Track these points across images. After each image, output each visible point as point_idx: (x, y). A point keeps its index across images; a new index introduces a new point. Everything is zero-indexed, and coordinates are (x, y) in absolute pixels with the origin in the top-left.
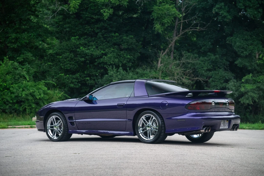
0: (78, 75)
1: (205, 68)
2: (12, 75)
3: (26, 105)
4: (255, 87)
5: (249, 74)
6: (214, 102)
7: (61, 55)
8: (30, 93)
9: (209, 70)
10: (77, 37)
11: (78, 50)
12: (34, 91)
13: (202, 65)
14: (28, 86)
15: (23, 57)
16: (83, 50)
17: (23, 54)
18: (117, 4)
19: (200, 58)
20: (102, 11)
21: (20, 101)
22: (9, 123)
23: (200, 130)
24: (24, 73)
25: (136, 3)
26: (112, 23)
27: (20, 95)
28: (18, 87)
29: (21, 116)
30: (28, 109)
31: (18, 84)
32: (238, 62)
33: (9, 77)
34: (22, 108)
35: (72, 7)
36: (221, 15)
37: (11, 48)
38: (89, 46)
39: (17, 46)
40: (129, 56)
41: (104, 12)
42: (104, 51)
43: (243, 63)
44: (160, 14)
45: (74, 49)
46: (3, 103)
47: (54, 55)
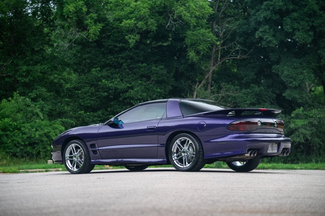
0: (100, 112)
1: (248, 102)
2: (24, 113)
3: (40, 147)
4: (306, 122)
5: (299, 108)
6: (259, 122)
7: (80, 91)
8: (45, 133)
9: (253, 104)
10: (98, 69)
11: (100, 83)
12: (49, 131)
13: (244, 99)
14: (42, 125)
15: (36, 93)
16: (106, 83)
17: (36, 89)
18: (144, 29)
19: (241, 90)
20: (126, 37)
21: (33, 142)
22: (21, 167)
23: (244, 154)
24: (38, 110)
25: (166, 27)
26: (138, 51)
27: (33, 136)
28: (30, 127)
29: (34, 160)
30: (43, 152)
31: (30, 123)
32: (287, 94)
33: (19, 115)
34: (36, 151)
35: (92, 33)
36: (265, 40)
37: (22, 82)
38: (112, 79)
39: (29, 80)
40: (159, 90)
41: (130, 38)
42: (130, 84)
43: (292, 95)
44: (194, 39)
45: (95, 83)
46: (13, 146)
47: (72, 89)
